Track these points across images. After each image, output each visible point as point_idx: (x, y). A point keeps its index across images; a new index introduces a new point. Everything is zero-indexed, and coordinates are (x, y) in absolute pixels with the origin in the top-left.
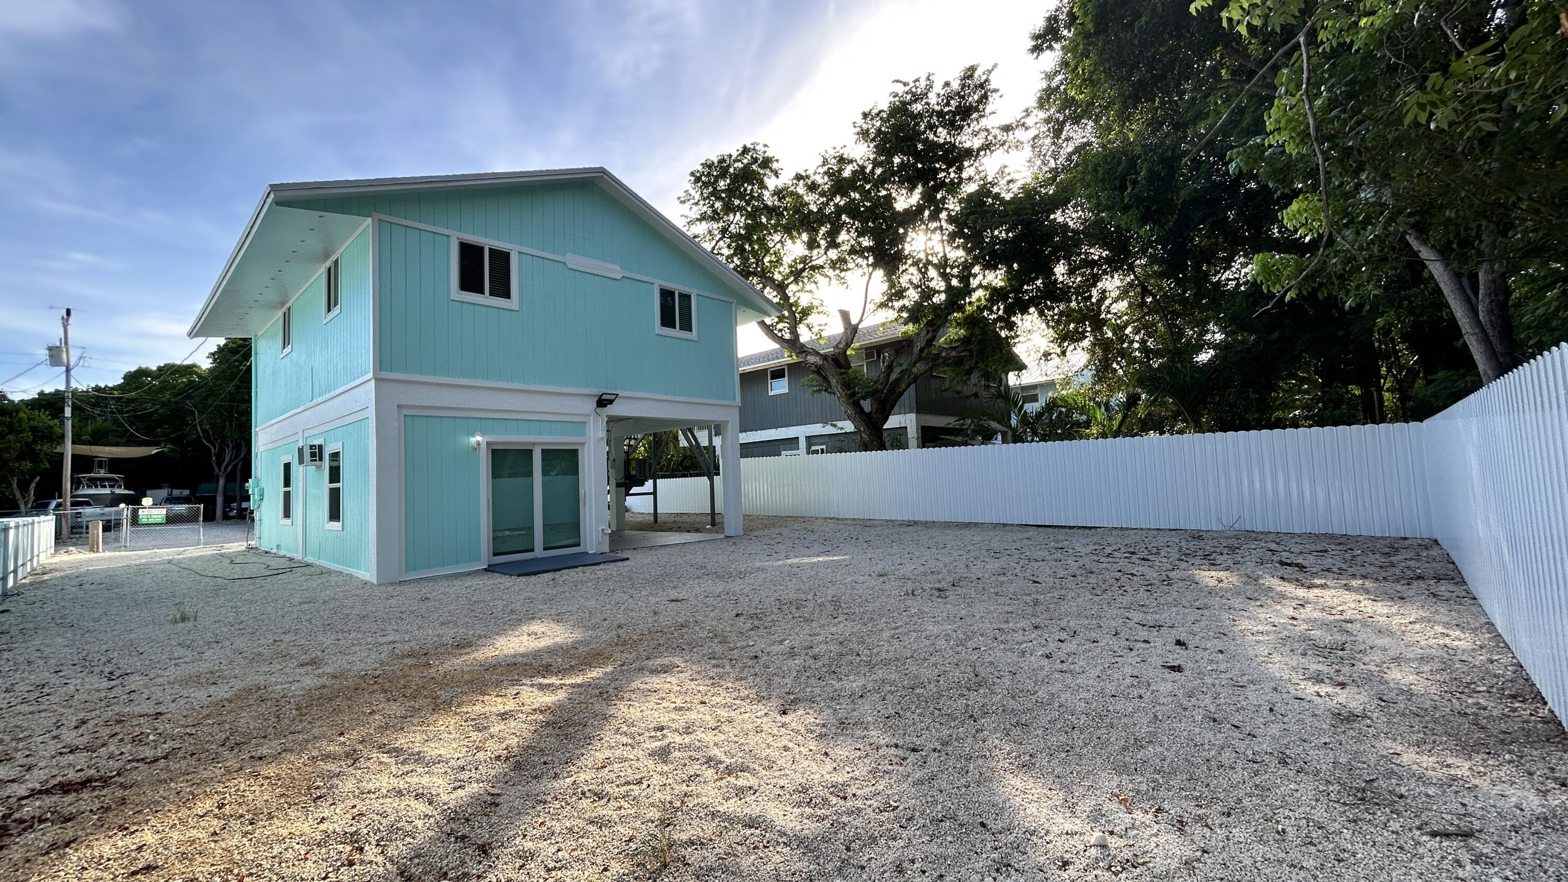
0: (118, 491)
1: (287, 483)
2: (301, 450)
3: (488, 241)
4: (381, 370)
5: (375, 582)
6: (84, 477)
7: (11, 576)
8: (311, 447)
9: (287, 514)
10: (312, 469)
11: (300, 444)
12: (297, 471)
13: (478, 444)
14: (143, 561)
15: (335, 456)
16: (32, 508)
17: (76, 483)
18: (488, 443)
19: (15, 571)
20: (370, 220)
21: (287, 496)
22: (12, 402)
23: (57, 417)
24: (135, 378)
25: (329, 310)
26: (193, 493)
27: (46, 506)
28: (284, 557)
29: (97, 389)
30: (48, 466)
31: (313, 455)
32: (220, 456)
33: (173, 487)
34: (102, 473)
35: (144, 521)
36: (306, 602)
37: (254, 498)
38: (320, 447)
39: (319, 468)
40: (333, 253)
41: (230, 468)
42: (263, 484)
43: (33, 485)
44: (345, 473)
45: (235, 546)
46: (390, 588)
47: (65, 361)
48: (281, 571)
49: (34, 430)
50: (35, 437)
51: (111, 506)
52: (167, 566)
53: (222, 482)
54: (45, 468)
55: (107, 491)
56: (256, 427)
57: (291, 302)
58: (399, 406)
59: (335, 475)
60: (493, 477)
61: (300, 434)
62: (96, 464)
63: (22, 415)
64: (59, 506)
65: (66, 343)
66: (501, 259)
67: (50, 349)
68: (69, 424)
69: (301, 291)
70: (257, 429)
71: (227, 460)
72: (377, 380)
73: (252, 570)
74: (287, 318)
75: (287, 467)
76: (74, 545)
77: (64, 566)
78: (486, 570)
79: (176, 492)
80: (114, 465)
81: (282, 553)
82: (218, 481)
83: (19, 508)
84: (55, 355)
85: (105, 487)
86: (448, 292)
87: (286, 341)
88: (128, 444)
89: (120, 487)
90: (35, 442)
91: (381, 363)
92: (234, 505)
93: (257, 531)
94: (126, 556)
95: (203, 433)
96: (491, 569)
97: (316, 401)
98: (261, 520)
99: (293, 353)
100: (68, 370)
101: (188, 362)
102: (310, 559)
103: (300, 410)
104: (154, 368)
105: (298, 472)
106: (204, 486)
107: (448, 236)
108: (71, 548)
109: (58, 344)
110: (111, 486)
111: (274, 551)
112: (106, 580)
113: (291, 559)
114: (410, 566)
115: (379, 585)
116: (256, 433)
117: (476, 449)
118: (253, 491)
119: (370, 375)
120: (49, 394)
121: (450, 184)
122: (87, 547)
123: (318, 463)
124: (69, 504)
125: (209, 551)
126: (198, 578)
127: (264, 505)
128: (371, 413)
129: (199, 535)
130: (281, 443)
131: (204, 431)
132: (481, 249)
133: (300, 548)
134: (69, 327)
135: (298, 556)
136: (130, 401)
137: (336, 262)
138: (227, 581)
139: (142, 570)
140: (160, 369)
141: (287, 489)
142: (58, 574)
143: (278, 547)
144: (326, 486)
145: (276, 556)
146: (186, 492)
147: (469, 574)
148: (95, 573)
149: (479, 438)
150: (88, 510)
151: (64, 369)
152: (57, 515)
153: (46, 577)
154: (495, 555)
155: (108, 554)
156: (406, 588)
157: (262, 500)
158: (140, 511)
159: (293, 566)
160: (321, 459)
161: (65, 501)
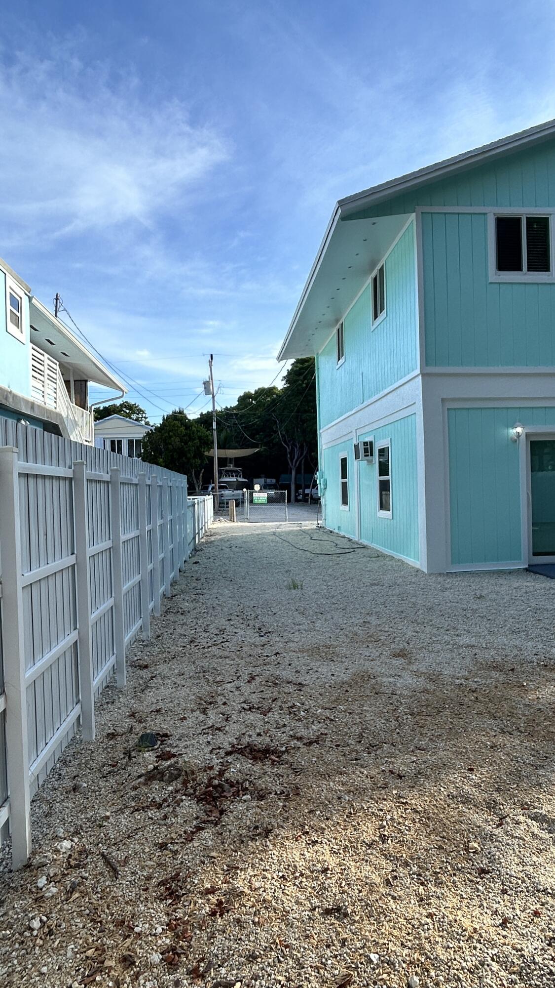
0: (240, 479)
1: (344, 475)
2: (356, 447)
3: (523, 210)
4: (427, 365)
5: (425, 571)
6: (223, 470)
7: (197, 536)
8: (364, 443)
9: (345, 501)
10: (364, 463)
11: (355, 442)
12: (352, 464)
13: (518, 435)
14: (260, 532)
15: (383, 452)
16: (201, 490)
17: (220, 473)
18: (527, 435)
19: (198, 533)
20: (414, 214)
21: (344, 486)
22: (189, 420)
23: (209, 430)
24: (244, 399)
25: (376, 317)
26: (277, 481)
27: (207, 488)
28: (344, 537)
29: (226, 409)
30: (207, 462)
31: (366, 451)
32: (292, 453)
33: (267, 477)
34: (231, 467)
35: (256, 501)
36: (375, 584)
37: (320, 487)
38: (371, 443)
39: (370, 462)
40: (379, 261)
41: (298, 463)
42: (326, 476)
43: (201, 475)
44: (393, 466)
45: (310, 524)
46: (440, 579)
47: (212, 390)
48: (347, 551)
49: (200, 438)
50: (200, 443)
51: (237, 490)
52: (274, 537)
53: (293, 473)
54: (206, 464)
55: (234, 479)
56: (320, 429)
57: (344, 318)
58: (443, 400)
59: (384, 469)
60: (533, 470)
61: (354, 433)
62: (228, 461)
63: (194, 428)
64: (213, 488)
65: (212, 379)
66: (539, 226)
67: (204, 383)
68: (215, 433)
69: (351, 306)
70: (321, 431)
71: (296, 457)
72: (424, 375)
73: (328, 547)
74: (340, 333)
75: (344, 461)
76: (222, 515)
77: (220, 532)
78: (526, 570)
79: (269, 480)
80: (238, 461)
81: (342, 533)
82: (291, 473)
83: (195, 490)
84: (207, 386)
85: (233, 476)
86: (487, 276)
87: (340, 354)
88: (242, 447)
89: (240, 477)
90: (201, 446)
91: (427, 358)
92: (301, 491)
93: (323, 514)
94: (250, 527)
95: (282, 437)
96: (532, 569)
97: (366, 403)
98: (325, 505)
99: (346, 363)
100: (213, 397)
101: (272, 386)
102: (365, 542)
103: (353, 412)
104: (253, 392)
105: (353, 466)
106: (283, 476)
107: (485, 214)
108: (221, 518)
109: (208, 380)
110: (236, 476)
111: (336, 531)
112: (244, 546)
113: (350, 540)
114: (456, 559)
115: (430, 575)
116: (320, 433)
117: (516, 441)
118: (320, 481)
119: (418, 371)
120: (205, 414)
121: (487, 155)
122: (229, 518)
123: (369, 458)
124: (217, 487)
125: (294, 528)
126: (294, 549)
127: (328, 493)
128: (419, 408)
129: (286, 513)
130: (339, 441)
131: (283, 436)
132: (518, 221)
133: (357, 532)
134: (212, 367)
135: (355, 538)
136: (243, 416)
137: (381, 270)
138: (313, 555)
139: (261, 538)
140: (256, 392)
141: (344, 480)
142: (218, 537)
143: (339, 528)
144: (377, 478)
145: (338, 535)
146: (274, 481)
147: (510, 572)
148: (235, 538)
149: (519, 430)
150: (227, 492)
151: (211, 396)
152: (214, 495)
153: (212, 539)
154: (535, 554)
155: (240, 524)
156: (456, 581)
157: (326, 488)
158: (254, 494)
159: (354, 547)
160: (372, 455)
161: (216, 485)
